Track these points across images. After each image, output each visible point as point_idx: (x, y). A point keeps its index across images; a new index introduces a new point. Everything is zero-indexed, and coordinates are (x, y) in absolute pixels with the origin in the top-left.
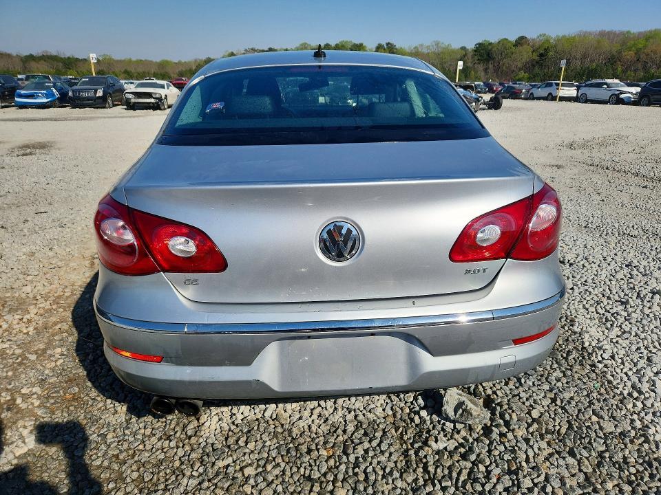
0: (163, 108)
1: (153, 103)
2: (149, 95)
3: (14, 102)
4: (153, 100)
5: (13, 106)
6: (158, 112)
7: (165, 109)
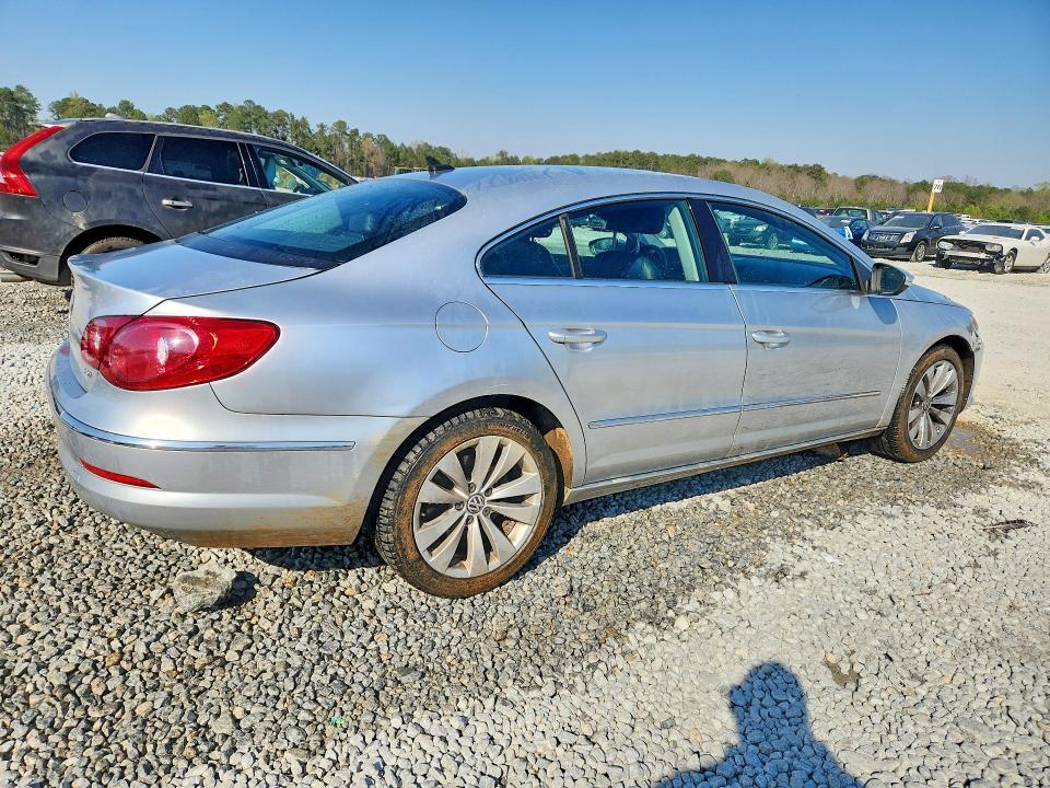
0: (998, 269)
1: (984, 260)
2: (981, 246)
3: (791, 243)
4: (983, 256)
5: (786, 248)
6: (989, 275)
7: (1003, 272)
